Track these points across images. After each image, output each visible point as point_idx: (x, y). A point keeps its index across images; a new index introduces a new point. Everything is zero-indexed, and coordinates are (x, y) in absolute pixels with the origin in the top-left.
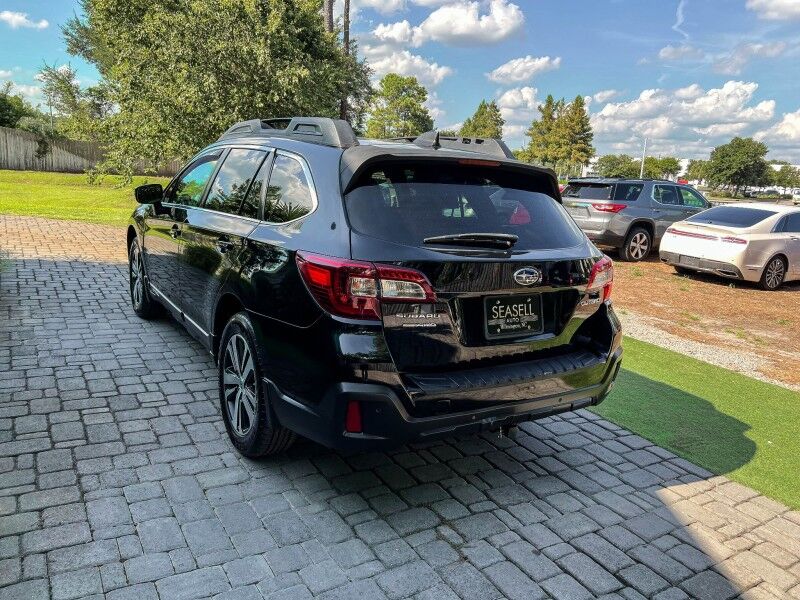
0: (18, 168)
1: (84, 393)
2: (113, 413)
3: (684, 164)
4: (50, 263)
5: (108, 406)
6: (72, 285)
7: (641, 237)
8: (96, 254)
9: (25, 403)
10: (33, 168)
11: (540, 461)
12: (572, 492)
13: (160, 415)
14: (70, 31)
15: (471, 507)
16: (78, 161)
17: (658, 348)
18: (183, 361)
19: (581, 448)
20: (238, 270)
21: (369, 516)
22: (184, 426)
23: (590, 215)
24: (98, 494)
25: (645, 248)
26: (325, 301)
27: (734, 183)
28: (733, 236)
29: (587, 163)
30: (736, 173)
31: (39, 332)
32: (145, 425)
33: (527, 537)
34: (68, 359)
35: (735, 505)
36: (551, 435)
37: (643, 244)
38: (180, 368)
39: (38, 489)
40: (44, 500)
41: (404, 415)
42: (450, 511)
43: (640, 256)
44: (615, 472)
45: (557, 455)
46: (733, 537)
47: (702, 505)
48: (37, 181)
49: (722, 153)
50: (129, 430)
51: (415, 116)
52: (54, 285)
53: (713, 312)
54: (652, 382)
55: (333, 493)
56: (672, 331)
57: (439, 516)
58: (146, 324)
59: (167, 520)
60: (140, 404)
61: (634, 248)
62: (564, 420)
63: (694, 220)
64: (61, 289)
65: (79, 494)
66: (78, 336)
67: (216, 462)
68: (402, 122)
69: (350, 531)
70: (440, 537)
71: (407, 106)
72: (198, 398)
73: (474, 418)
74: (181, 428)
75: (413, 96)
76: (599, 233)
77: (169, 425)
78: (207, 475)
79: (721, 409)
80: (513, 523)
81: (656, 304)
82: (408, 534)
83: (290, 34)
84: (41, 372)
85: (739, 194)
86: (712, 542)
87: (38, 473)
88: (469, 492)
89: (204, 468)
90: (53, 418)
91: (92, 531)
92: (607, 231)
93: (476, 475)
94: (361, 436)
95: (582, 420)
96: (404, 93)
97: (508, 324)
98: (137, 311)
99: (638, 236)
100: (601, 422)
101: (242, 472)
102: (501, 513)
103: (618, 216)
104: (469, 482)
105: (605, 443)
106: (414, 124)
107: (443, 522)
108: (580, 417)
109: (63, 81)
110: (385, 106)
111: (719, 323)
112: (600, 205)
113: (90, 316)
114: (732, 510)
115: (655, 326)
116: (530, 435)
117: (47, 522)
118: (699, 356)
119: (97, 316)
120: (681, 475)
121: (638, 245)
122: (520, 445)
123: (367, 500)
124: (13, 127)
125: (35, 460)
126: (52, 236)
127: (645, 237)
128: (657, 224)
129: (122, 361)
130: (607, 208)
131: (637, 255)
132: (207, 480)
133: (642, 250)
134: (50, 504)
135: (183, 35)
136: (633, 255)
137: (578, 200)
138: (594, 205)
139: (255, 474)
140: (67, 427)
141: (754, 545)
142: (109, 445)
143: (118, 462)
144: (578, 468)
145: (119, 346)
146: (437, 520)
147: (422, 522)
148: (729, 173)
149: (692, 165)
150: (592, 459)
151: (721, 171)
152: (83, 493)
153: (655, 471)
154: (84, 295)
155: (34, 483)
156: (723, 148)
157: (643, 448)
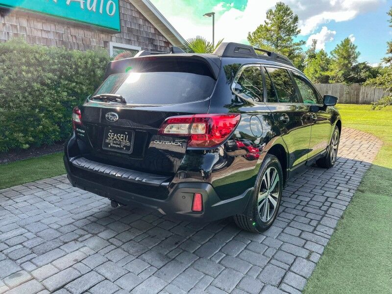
97: (114, 144)
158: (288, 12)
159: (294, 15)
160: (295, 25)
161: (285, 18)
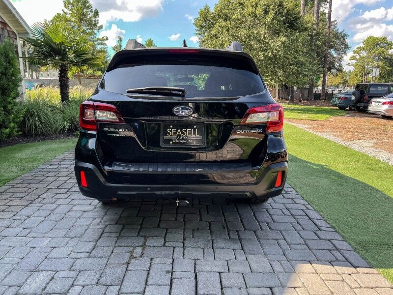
15: (167, 243)
19: (281, 231)
21: (114, 235)
33: (175, 263)
36: (270, 221)
41: (102, 180)
42: (153, 242)
44: (286, 247)
45: (258, 231)
51: (385, 58)
57: (145, 243)
62: (292, 215)
67: (89, 202)
68: (375, 63)
69: (98, 238)
70: (131, 252)
71: (380, 53)
75: (384, 47)
78: (79, 206)
80: (178, 255)
82: (119, 246)
83: (278, 21)
88: (176, 237)
89: (82, 203)
93: (193, 230)
95: (306, 217)
96: (378, 46)
97: (178, 139)
100: (317, 221)
101: (93, 208)
102: (178, 249)
104: (184, 232)
105: (302, 232)
106: (384, 63)
107: (143, 246)
108: (308, 215)
110: (365, 55)
116: (256, 219)
122: (242, 222)
123: (123, 228)
139: (96, 209)
144: (262, 240)
147: (133, 243)
150: (280, 237)
157: (329, 240)
158: (88, 4)
159: (94, 9)
160: (97, 19)
161: (84, 11)
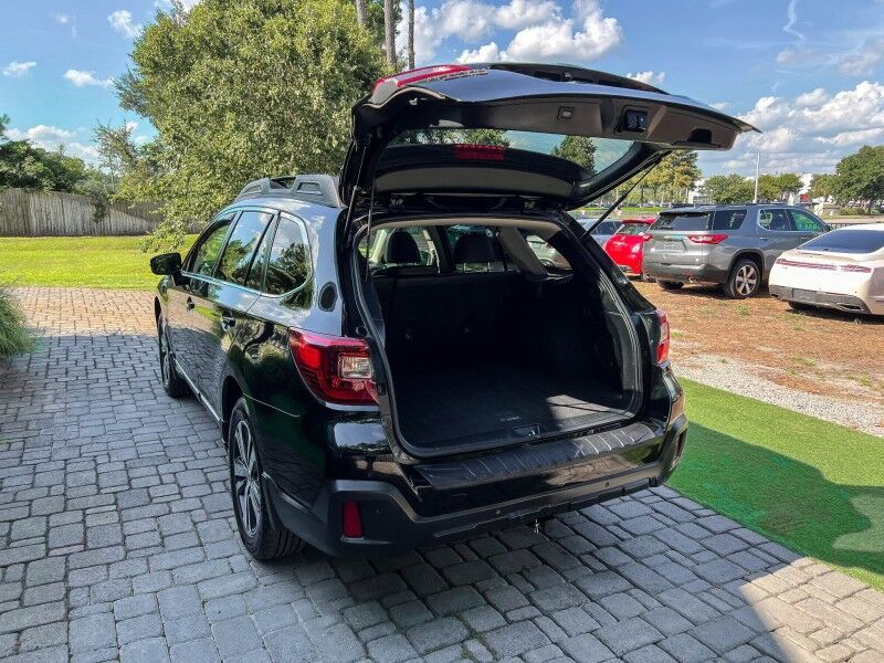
0: (76, 234)
1: (93, 489)
2: (119, 511)
3: (806, 180)
4: (86, 338)
5: (116, 503)
6: (104, 363)
7: (748, 270)
8: (137, 326)
9: (27, 503)
10: (90, 233)
11: (599, 554)
12: (634, 591)
13: (170, 512)
14: (124, 86)
15: (508, 615)
16: (138, 223)
17: (759, 403)
18: (207, 445)
19: (652, 534)
20: (242, 348)
21: (385, 629)
22: (195, 524)
23: (686, 248)
24: (85, 611)
25: (754, 282)
26: (315, 385)
27: (866, 198)
28: (854, 264)
29: (692, 187)
30: (868, 187)
31: (59, 419)
32: (152, 524)
33: (571, 651)
34: (84, 449)
35: (835, 602)
36: (617, 519)
37: (751, 278)
38: (203, 455)
39: (22, 606)
40: (25, 619)
41: (410, 513)
42: (483, 621)
43: (749, 291)
44: (689, 563)
45: (622, 545)
46: (828, 645)
47: (794, 603)
48: (94, 247)
49: (850, 165)
50: (133, 530)
52: (85, 363)
53: (832, 355)
54: (749, 446)
55: (349, 601)
56: (780, 380)
57: (468, 627)
58: (175, 404)
59: (154, 641)
60: (151, 499)
61: (740, 283)
62: (634, 499)
63: (809, 247)
64: (92, 367)
65: (64, 611)
66: (100, 422)
67: (223, 566)
69: (361, 649)
70: (467, 655)
72: (216, 490)
73: (498, 512)
74: (191, 527)
76: (697, 268)
77: (178, 523)
78: (209, 583)
79: (830, 478)
80: (556, 634)
81: (763, 348)
82: (428, 652)
83: (346, 73)
84: (52, 466)
85: (873, 210)
86: (802, 652)
87: (24, 588)
88: (509, 596)
89: (209, 575)
90: (54, 520)
91: (70, 656)
92: (708, 265)
93: (521, 573)
94: (360, 540)
95: (656, 498)
98: (167, 390)
99: (744, 269)
100: (678, 501)
101: (249, 577)
102: (544, 622)
103: (719, 248)
104: (510, 583)
105: (680, 527)
107: (473, 634)
108: (655, 494)
109: (118, 140)
111: (838, 368)
112: (696, 237)
113: (117, 397)
114: (829, 608)
115: (761, 375)
116: (591, 520)
117: (23, 646)
118: (810, 412)
119: (124, 397)
120: (771, 565)
121: (746, 279)
122: (577, 533)
123: (387, 609)
124: (69, 191)
125: (25, 571)
126: (95, 308)
127: (752, 270)
128: (766, 253)
129: (141, 450)
130: (705, 239)
131: (744, 290)
132: (208, 590)
133: (750, 285)
134: (31, 624)
135: (232, 82)
136: (740, 290)
137: (670, 232)
138: (690, 237)
139: (264, 580)
140: (67, 530)
141: (853, 654)
142: (108, 550)
143: (114, 572)
144: (645, 561)
145: (141, 431)
146: (466, 632)
147: (447, 635)
148: (859, 187)
149: (816, 181)
150: (662, 547)
151: (849, 185)
152: (69, 610)
153: (739, 561)
154: (115, 374)
155: (19, 599)
156: (851, 159)
157: (727, 532)
